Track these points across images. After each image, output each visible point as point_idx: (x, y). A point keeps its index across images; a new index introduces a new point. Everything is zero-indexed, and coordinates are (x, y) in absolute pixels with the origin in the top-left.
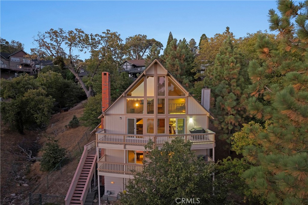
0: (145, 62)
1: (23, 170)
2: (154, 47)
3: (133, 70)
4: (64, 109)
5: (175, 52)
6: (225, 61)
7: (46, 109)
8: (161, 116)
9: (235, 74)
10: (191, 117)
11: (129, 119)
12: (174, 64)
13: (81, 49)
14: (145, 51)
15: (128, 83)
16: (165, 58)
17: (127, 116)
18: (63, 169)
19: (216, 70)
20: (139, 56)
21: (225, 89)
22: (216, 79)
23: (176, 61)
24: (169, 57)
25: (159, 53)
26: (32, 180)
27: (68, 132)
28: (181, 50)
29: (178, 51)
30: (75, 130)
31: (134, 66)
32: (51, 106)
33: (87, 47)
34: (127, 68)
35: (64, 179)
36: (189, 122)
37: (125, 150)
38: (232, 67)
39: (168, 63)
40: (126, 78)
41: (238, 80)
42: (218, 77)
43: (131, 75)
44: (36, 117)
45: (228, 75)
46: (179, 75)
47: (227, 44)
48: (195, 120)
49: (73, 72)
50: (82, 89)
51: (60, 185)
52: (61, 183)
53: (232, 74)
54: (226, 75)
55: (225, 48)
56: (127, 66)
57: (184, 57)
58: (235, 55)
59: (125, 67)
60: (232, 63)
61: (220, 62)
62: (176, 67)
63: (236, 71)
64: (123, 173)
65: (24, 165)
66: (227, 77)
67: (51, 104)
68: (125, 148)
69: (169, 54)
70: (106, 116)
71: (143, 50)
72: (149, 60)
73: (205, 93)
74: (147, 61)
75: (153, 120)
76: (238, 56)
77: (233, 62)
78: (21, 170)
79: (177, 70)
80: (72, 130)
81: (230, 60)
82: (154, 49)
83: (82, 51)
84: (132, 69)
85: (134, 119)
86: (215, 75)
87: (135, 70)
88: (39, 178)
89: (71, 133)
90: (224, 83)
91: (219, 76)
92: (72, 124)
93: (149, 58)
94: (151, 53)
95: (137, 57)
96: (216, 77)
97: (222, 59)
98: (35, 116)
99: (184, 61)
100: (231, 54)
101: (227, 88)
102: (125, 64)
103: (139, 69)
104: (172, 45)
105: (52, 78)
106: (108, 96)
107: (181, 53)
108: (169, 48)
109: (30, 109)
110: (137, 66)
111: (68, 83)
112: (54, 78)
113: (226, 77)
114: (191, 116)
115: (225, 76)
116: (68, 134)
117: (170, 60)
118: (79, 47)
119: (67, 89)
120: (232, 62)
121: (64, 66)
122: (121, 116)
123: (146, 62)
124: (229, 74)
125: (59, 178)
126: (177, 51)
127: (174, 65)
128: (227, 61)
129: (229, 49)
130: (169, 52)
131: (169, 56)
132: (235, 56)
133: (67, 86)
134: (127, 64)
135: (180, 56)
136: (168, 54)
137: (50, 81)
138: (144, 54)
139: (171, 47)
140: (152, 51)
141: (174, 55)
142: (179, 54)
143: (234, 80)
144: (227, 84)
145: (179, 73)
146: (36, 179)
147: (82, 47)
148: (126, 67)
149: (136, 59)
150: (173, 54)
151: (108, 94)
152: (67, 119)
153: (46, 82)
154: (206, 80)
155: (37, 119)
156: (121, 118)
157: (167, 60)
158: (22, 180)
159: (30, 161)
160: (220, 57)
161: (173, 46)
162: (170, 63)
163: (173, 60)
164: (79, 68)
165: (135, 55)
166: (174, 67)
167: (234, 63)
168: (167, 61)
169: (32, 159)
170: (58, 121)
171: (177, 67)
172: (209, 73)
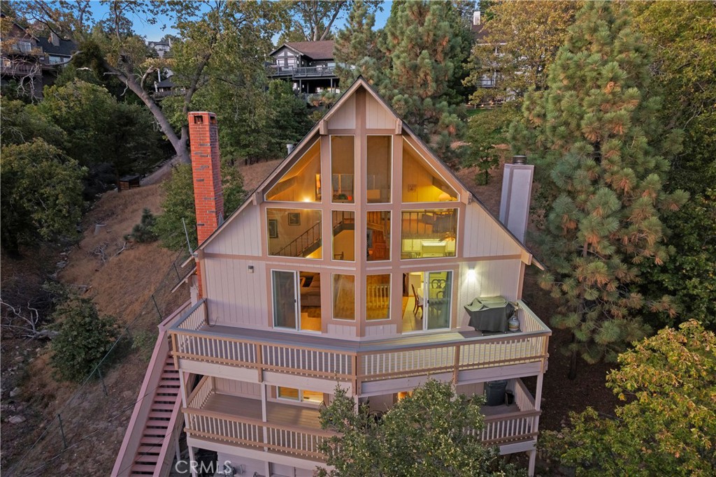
0: (334, 51)
1: (15, 368)
2: (359, 7)
3: (303, 71)
4: (128, 178)
5: (420, 29)
6: (590, 74)
7: (61, 200)
8: (378, 267)
9: (618, 121)
10: (472, 267)
11: (276, 272)
12: (416, 66)
13: (150, 16)
14: (335, 16)
15: (290, 112)
16: (390, 47)
17: (270, 263)
18: (113, 376)
19: (555, 104)
20: (321, 28)
21: (581, 173)
22: (554, 135)
23: (423, 59)
24: (403, 43)
25: (372, 23)
26: (36, 401)
27: (132, 253)
28: (439, 22)
29: (429, 26)
30: (150, 248)
31: (306, 60)
32: (78, 188)
33: (168, 10)
34: (286, 65)
35: (111, 411)
36: (466, 281)
37: (263, 385)
38: (610, 97)
39: (397, 63)
40: (284, 98)
41: (628, 139)
42: (563, 128)
43: (298, 86)
44: (39, 221)
45: (596, 124)
46: (429, 100)
47: (594, 11)
48: (482, 274)
49: (133, 86)
50: (163, 134)
51: (98, 434)
52: (102, 425)
53: (611, 121)
54: (591, 123)
55: (590, 29)
56: (286, 59)
57: (444, 43)
58: (620, 52)
59: (281, 63)
60: (612, 83)
61: (570, 78)
62: (422, 75)
63: (623, 112)
64: (261, 449)
65: (18, 353)
66: (594, 131)
67: (75, 183)
68: (262, 379)
69: (402, 33)
70: (206, 260)
71: (330, 11)
72: (346, 44)
73: (514, 179)
74: (339, 47)
75: (351, 278)
76: (633, 55)
77: (614, 79)
78: (10, 366)
79: (424, 84)
80: (142, 248)
81: (606, 71)
82: (360, 12)
83: (153, 21)
84: (300, 68)
85: (293, 273)
86: (551, 120)
87: (308, 71)
88: (52, 397)
89: (139, 259)
90: (581, 149)
91: (566, 124)
92: (139, 234)
93: (345, 40)
94: (351, 24)
95: (315, 30)
96: (554, 128)
97: (579, 66)
98: (36, 216)
99: (446, 54)
100: (607, 49)
101: (589, 168)
102: (282, 54)
103: (319, 67)
104: (411, 7)
105: (83, 101)
106: (212, 188)
107: (439, 33)
108: (401, 17)
109: (21, 198)
110: (314, 58)
111: (130, 111)
112: (88, 99)
113: (590, 132)
114: (472, 261)
115: (585, 129)
116: (132, 262)
117: (405, 55)
118: (144, 11)
119: (128, 127)
120: (611, 80)
121: (106, 70)
122: (251, 263)
123: (337, 49)
124: (600, 119)
125: (98, 410)
126: (426, 24)
127: (415, 68)
128: (595, 74)
129: (604, 32)
130: (401, 28)
131: (403, 40)
132: (623, 56)
133: (128, 120)
134: (286, 54)
135: (434, 41)
136: (398, 33)
137: (77, 109)
138: (333, 24)
139: (408, 12)
140: (352, 18)
141: (416, 39)
142: (431, 34)
143: (615, 142)
144: (588, 155)
145: (430, 94)
146: (45, 400)
147: (152, 11)
148: (283, 62)
149: (312, 39)
150: (414, 36)
151: (211, 183)
152: (132, 212)
153: (68, 113)
154: (516, 131)
155: (42, 226)
156: (252, 268)
157: (396, 52)
158: (10, 400)
159: (35, 339)
160: (571, 59)
161: (415, 8)
162: (403, 64)
163: (412, 55)
164: (147, 77)
165: (309, 25)
166: (417, 75)
167: (619, 84)
168: (396, 56)
169: (38, 333)
170: (111, 214)
171: (426, 75)
172: (528, 109)
